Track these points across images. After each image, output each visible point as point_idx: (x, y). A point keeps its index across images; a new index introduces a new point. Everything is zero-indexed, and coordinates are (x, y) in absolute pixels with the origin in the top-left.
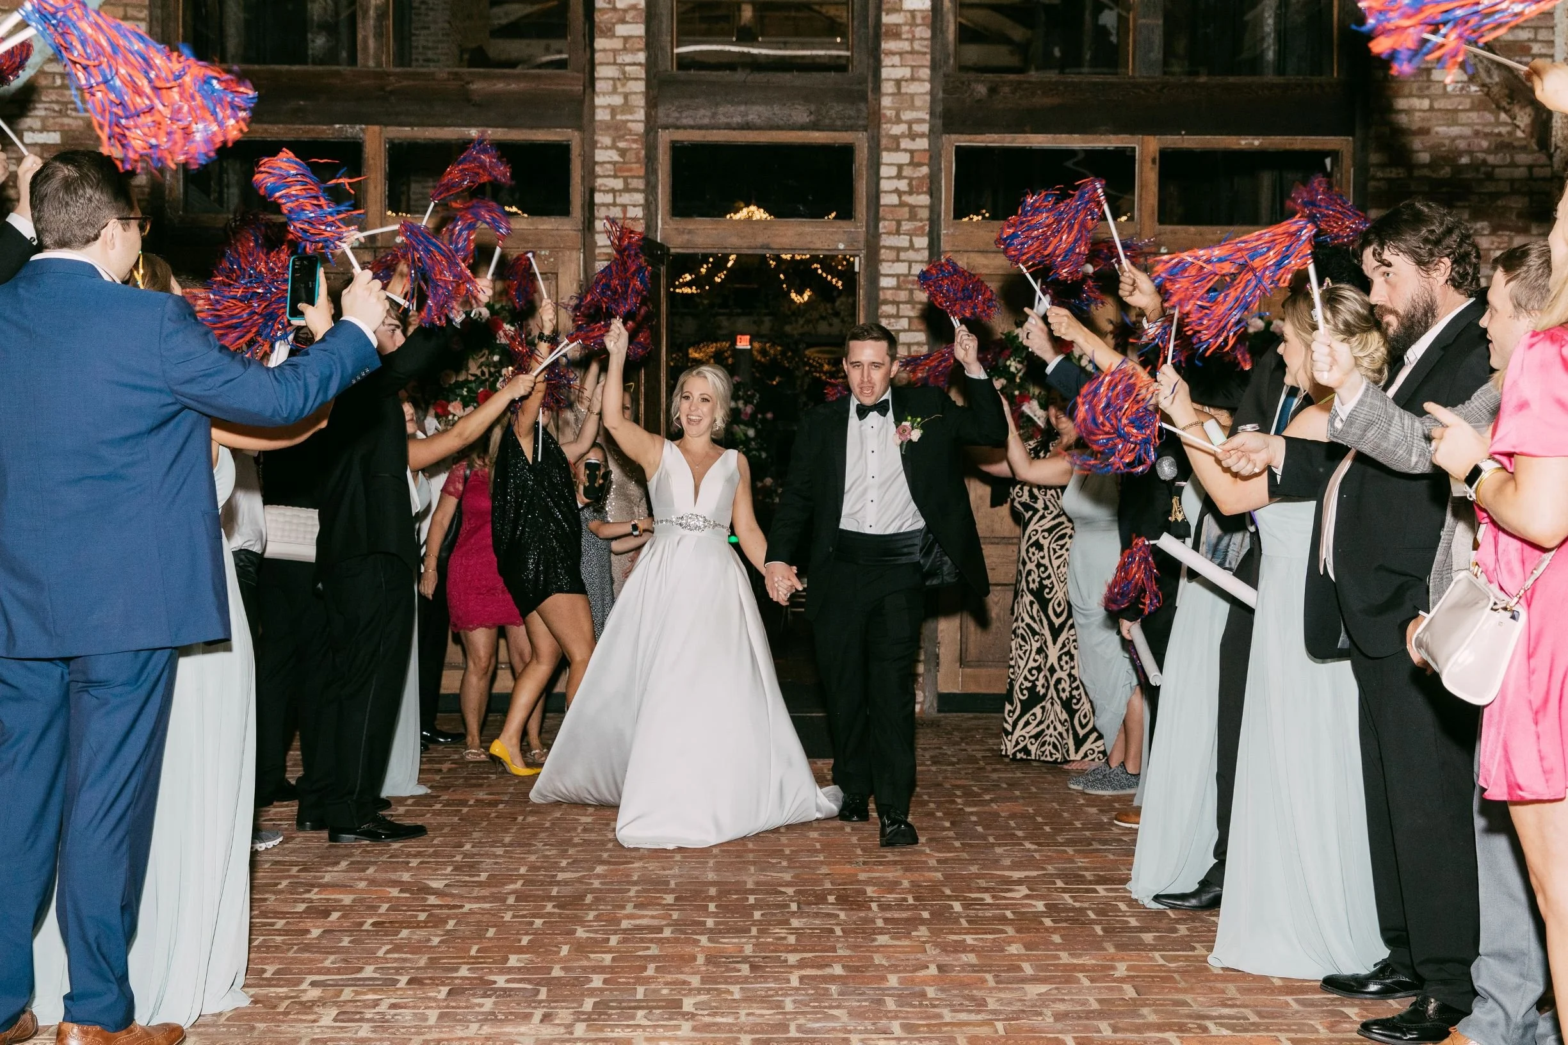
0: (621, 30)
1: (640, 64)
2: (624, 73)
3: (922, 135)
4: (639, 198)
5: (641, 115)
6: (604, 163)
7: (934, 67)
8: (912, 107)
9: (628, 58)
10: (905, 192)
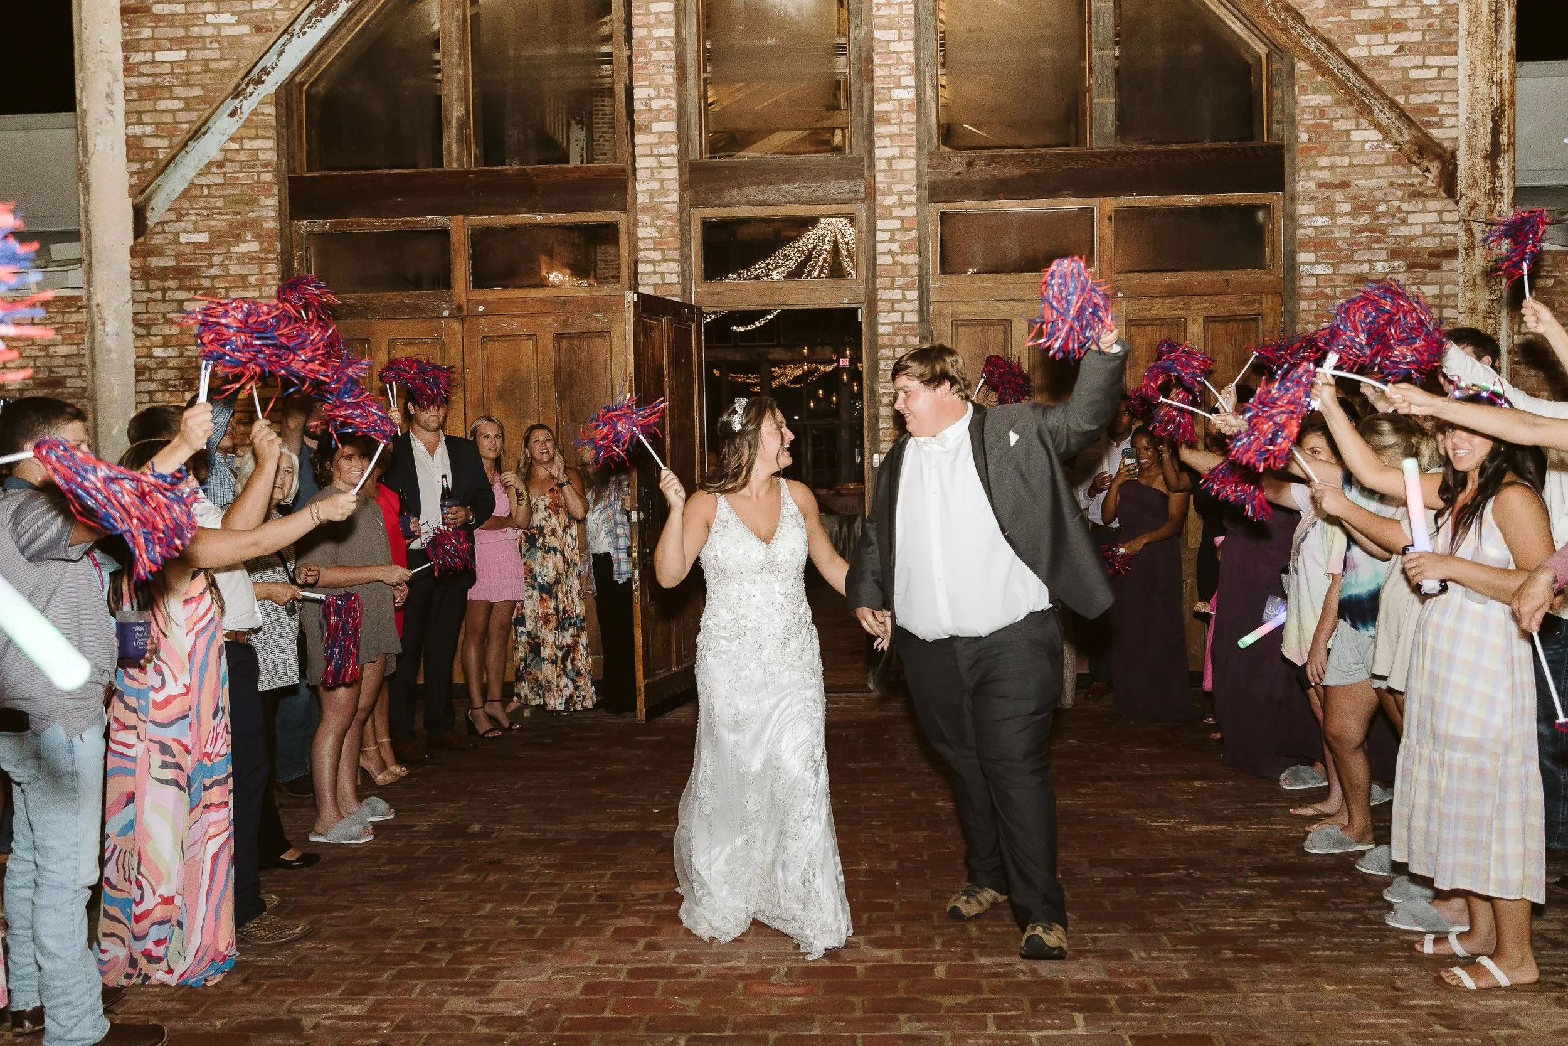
0: (656, 127)
1: (672, 155)
2: (660, 163)
3: (911, 204)
4: (675, 266)
5: (675, 197)
6: (644, 238)
7: (919, 147)
8: (902, 181)
9: (663, 151)
10: (897, 253)
